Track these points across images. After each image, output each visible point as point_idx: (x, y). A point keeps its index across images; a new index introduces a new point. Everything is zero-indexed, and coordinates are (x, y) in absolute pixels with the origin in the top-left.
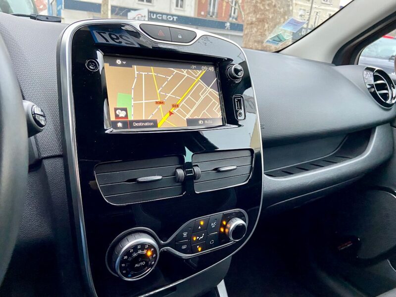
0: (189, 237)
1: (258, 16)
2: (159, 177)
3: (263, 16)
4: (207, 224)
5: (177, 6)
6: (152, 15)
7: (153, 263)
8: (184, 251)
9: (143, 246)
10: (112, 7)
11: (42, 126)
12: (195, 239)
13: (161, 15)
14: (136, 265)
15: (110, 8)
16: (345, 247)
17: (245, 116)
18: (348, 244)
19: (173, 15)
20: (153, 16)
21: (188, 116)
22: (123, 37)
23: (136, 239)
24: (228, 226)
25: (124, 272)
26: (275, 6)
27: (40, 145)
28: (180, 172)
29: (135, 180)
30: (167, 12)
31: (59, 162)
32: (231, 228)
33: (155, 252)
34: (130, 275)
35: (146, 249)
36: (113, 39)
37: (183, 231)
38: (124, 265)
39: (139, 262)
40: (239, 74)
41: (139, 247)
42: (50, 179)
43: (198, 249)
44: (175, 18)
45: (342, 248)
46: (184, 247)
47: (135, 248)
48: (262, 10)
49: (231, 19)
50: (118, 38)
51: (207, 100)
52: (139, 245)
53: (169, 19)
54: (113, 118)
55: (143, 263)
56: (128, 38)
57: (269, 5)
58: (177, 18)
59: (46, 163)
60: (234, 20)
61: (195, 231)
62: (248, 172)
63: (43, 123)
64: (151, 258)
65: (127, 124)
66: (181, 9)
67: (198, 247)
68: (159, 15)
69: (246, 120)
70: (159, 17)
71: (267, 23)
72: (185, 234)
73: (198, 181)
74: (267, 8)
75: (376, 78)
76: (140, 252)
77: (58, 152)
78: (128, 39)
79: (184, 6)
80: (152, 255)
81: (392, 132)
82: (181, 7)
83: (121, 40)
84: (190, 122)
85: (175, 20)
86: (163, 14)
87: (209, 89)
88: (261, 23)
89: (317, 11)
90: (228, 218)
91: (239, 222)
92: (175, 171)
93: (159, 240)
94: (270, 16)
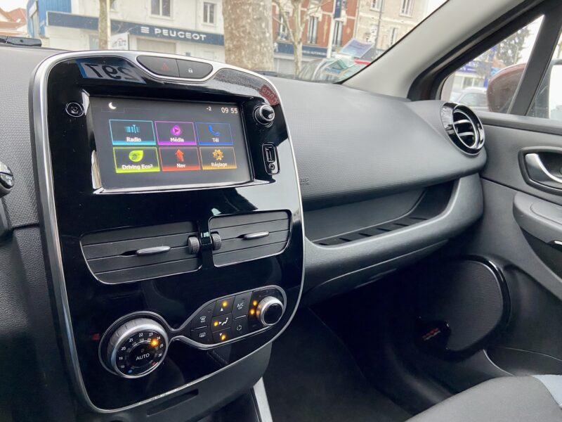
0: (209, 323)
2: (167, 248)
5: (205, 20)
6: (171, 32)
7: (160, 355)
8: (203, 341)
9: (146, 334)
10: (113, 22)
11: (8, 187)
12: (216, 324)
13: (183, 33)
14: (138, 358)
15: (109, 24)
16: (431, 336)
17: (279, 169)
18: (435, 332)
19: (199, 33)
20: (173, 33)
22: (123, 70)
23: (136, 325)
24: (259, 307)
25: (123, 367)
27: (10, 212)
28: (194, 241)
29: (134, 252)
30: (193, 28)
31: (35, 233)
32: (263, 309)
33: (162, 340)
34: (130, 371)
35: (150, 337)
36: (108, 73)
37: (200, 315)
38: (122, 358)
39: (141, 354)
40: (270, 116)
41: (141, 335)
42: (23, 254)
43: (221, 337)
44: (203, 36)
45: (427, 339)
46: (202, 336)
47: (135, 336)
48: (237, 37)
49: (279, 38)
50: (115, 72)
52: (140, 332)
53: (195, 38)
55: (147, 355)
56: (130, 71)
58: (205, 36)
60: (284, 39)
61: (216, 315)
62: (285, 239)
63: (10, 183)
64: (157, 348)
66: (211, 24)
67: (221, 334)
68: (180, 33)
69: (279, 174)
70: (181, 35)
72: (203, 319)
73: (218, 251)
75: (457, 117)
76: (142, 341)
77: (34, 220)
78: (129, 73)
79: (214, 20)
80: (159, 345)
81: (482, 184)
83: (119, 74)
85: (203, 39)
86: (185, 31)
89: (393, 26)
90: (259, 297)
91: (274, 301)
92: (188, 240)
93: (169, 327)
94: (246, 43)
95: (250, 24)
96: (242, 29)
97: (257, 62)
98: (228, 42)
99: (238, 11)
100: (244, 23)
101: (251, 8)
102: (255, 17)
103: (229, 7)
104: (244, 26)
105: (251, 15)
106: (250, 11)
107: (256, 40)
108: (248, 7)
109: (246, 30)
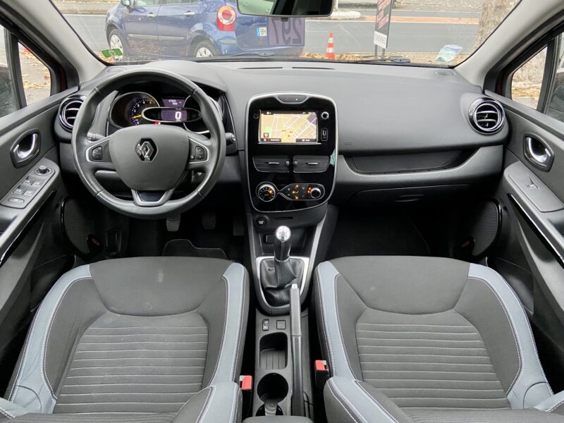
0: (291, 191)
2: (278, 163)
4: (300, 188)
7: (272, 197)
8: (289, 197)
12: (294, 192)
21: (297, 137)
23: (266, 185)
28: (288, 162)
29: (267, 163)
33: (273, 192)
35: (269, 190)
37: (288, 187)
39: (267, 194)
41: (267, 189)
46: (289, 195)
47: (265, 188)
51: (309, 129)
54: (262, 137)
59: (240, 152)
61: (294, 189)
64: (271, 194)
65: (267, 140)
67: (296, 197)
72: (289, 190)
73: (296, 167)
76: (267, 191)
77: (243, 149)
84: (298, 140)
87: (311, 124)
90: (312, 187)
91: (318, 189)
92: (286, 161)
93: (276, 189)
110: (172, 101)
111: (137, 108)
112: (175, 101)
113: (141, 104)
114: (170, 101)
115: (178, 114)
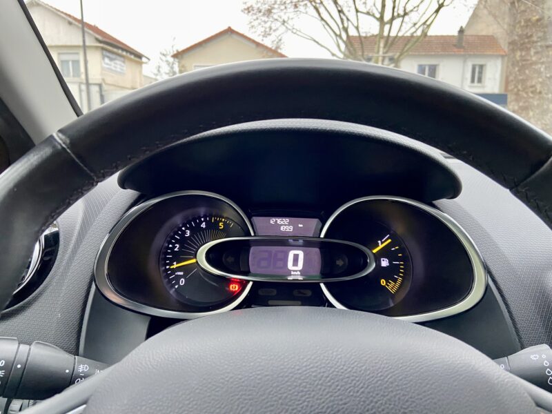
1: (521, 104)
3: (527, 104)
5: (473, 81)
26: (540, 93)
48: (524, 98)
57: (532, 92)
66: (479, 85)
71: (532, 110)
74: (531, 95)
79: (483, 80)
82: (480, 80)
88: (524, 112)
94: (536, 103)
95: (541, 83)
96: (531, 89)
97: (548, 122)
98: (512, 103)
99: (527, 72)
100: (533, 83)
101: (544, 66)
102: (548, 75)
103: (517, 69)
104: (532, 87)
105: (544, 74)
106: (542, 69)
107: (548, 99)
108: (539, 66)
109: (536, 89)
110: (279, 221)
111: (183, 241)
112: (286, 221)
113: (196, 230)
114: (273, 221)
115: (296, 258)
